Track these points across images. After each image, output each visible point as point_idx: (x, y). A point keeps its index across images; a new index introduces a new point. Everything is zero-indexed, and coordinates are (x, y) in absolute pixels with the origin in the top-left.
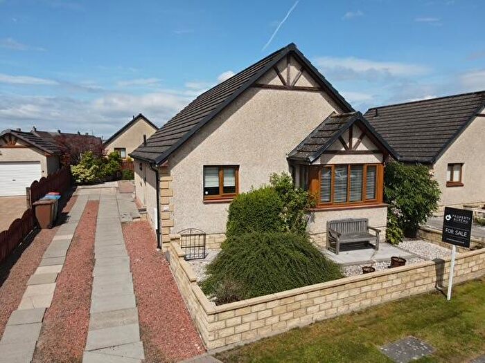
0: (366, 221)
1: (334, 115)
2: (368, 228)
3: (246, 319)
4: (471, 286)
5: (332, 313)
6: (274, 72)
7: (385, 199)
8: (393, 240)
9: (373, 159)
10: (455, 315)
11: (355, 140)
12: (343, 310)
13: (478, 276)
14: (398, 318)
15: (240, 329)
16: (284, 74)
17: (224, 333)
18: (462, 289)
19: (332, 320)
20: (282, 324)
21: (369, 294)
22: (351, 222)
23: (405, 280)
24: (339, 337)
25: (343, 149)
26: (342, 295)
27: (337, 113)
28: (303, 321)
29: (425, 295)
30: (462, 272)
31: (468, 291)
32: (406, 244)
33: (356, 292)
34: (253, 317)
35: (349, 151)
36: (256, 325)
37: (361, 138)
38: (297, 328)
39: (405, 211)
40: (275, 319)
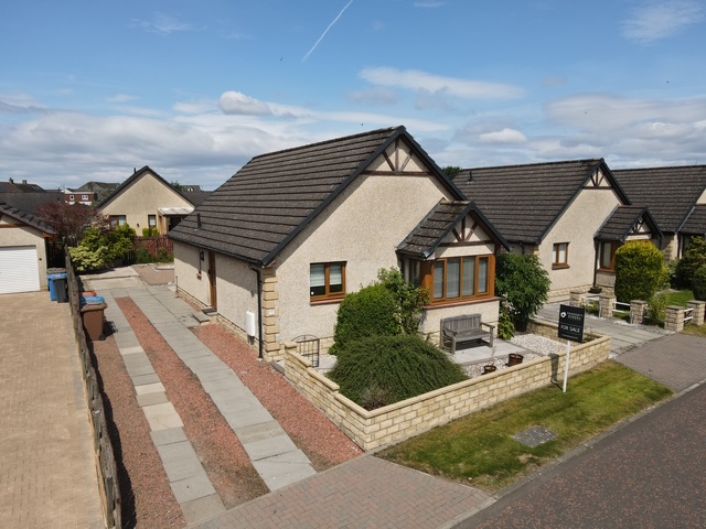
0: (479, 316)
1: (443, 202)
2: (481, 324)
3: (396, 421)
4: (583, 378)
5: (465, 411)
6: (382, 157)
7: (497, 293)
8: (505, 336)
9: (485, 250)
10: (571, 405)
11: (467, 231)
12: (474, 408)
13: (588, 368)
14: (524, 411)
15: (391, 430)
16: (392, 158)
17: (378, 435)
18: (574, 382)
19: (467, 417)
20: (424, 425)
21: (496, 392)
22: (464, 318)
23: (526, 376)
24: (476, 432)
25: (456, 241)
26: (474, 394)
27: (448, 200)
28: (442, 420)
29: (543, 389)
30: (574, 365)
31: (581, 383)
32: (518, 339)
33: (484, 390)
34: (401, 419)
35: (462, 243)
36: (404, 426)
37: (473, 228)
38: (438, 427)
39: (516, 304)
40: (419, 420)
